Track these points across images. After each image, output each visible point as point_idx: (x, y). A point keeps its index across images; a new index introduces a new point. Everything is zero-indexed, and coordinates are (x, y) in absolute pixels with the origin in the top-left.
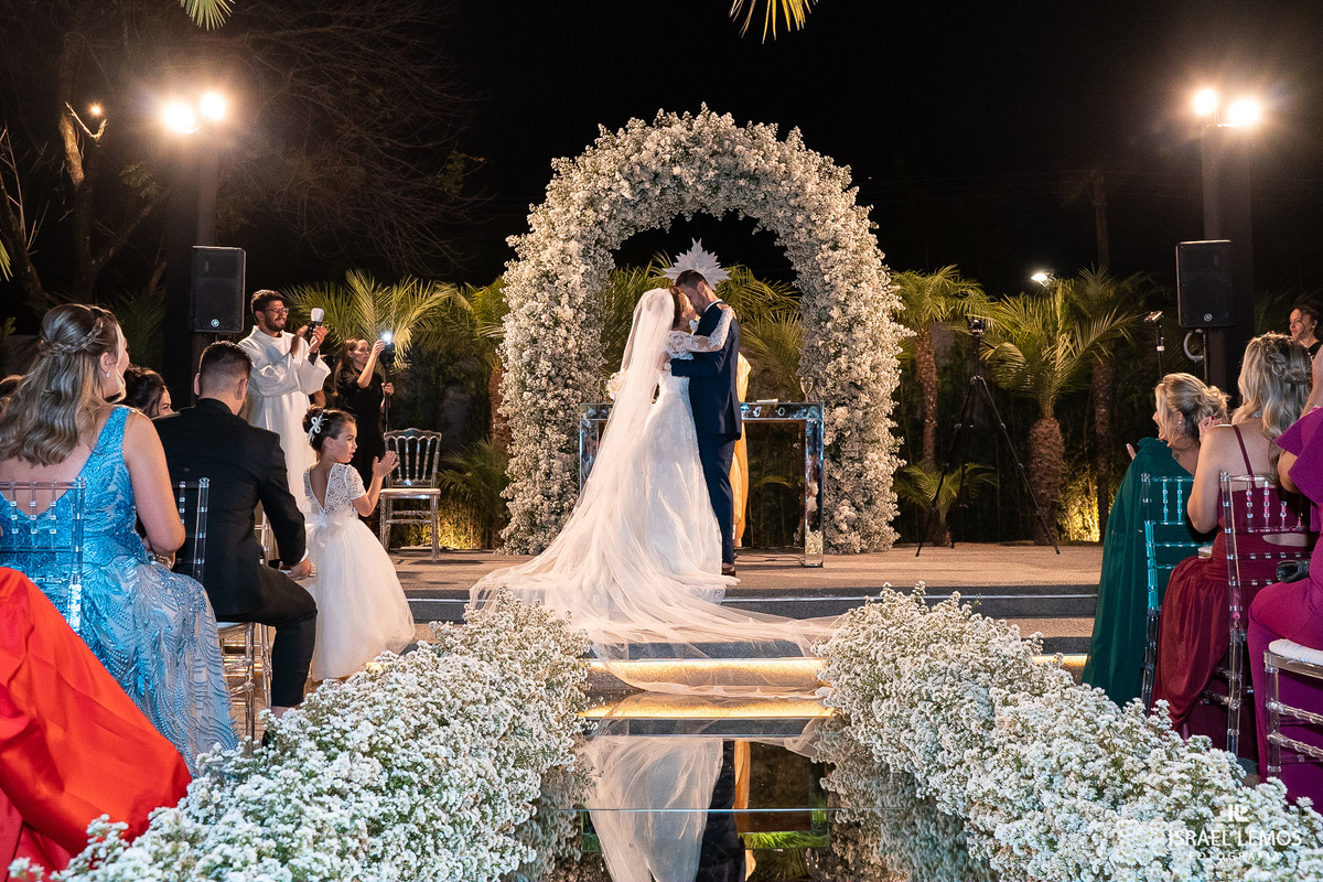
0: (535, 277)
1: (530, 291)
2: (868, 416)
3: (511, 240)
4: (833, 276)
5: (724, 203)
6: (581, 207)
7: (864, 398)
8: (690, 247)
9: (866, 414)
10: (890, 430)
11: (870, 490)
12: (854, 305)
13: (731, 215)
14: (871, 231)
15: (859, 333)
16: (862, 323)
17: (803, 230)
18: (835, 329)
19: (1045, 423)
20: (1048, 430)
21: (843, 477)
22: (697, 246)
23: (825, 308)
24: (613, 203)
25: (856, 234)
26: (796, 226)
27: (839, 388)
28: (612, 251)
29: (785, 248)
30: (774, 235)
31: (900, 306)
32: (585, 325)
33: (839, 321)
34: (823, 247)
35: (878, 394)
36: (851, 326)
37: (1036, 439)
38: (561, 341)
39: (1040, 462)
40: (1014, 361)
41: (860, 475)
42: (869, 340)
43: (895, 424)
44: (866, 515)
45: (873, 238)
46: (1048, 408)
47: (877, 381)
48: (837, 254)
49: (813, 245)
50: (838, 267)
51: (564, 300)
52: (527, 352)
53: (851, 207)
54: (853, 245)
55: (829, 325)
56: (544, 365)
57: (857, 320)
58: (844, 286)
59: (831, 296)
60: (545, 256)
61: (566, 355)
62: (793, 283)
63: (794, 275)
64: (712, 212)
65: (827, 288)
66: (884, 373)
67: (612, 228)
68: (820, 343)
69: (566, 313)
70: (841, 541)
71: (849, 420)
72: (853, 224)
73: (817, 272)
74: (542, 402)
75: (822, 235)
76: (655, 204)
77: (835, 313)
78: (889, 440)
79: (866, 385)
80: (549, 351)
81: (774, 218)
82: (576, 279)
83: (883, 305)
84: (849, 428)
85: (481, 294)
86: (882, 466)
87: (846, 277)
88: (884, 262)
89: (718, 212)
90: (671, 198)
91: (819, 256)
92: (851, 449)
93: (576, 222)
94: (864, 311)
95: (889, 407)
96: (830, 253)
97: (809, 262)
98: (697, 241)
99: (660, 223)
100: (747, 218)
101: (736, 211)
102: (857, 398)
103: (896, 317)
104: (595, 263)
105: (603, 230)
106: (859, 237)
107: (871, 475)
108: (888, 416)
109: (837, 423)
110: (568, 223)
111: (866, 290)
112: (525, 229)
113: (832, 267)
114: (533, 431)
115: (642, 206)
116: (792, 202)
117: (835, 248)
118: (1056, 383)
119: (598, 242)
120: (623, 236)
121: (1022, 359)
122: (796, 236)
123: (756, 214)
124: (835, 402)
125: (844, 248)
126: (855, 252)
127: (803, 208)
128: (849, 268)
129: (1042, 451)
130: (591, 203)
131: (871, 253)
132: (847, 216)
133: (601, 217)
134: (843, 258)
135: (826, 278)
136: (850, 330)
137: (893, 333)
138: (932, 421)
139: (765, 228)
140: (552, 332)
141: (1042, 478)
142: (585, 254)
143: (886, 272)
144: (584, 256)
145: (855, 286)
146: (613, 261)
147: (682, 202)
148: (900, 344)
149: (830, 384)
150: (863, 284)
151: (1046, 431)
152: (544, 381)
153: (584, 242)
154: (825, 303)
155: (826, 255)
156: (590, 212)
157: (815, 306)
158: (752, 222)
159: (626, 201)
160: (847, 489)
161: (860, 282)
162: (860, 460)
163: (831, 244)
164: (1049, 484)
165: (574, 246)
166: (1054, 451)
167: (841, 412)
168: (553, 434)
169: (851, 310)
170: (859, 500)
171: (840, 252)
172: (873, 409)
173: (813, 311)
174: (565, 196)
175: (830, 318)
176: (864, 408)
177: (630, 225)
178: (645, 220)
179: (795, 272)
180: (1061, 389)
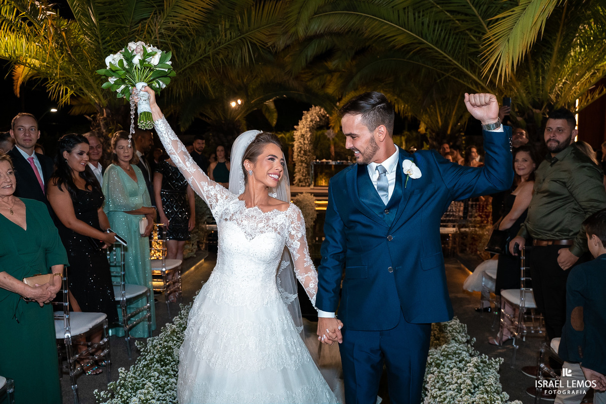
0: (300, 135)
1: (300, 138)
6: (309, 122)
24: (315, 121)
28: (315, 129)
32: (310, 144)
38: (305, 148)
51: (306, 139)
52: (299, 149)
56: (302, 152)
60: (303, 131)
67: (315, 126)
69: (306, 142)
80: (303, 149)
82: (308, 136)
85: (288, 135)
104: (312, 132)
105: (313, 126)
110: (307, 125)
112: (298, 125)
114: (300, 164)
119: (312, 128)
130: (311, 121)
133: (313, 124)
140: (304, 146)
144: (310, 131)
152: (302, 155)
156: (311, 123)
159: (318, 121)
165: (308, 129)
168: (304, 165)
174: (306, 118)
177: (319, 125)
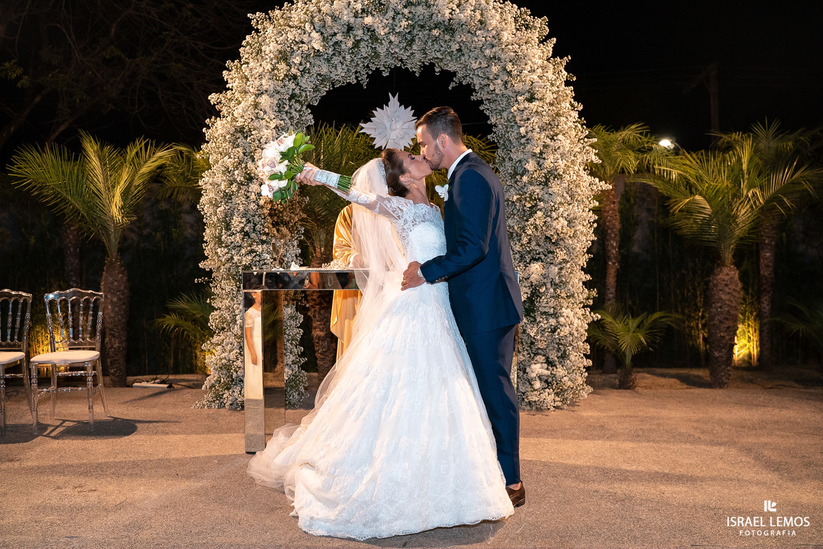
0: (228, 133)
2: (564, 272)
3: (213, 98)
4: (530, 128)
5: (418, 56)
6: (274, 61)
7: (561, 255)
8: (387, 102)
9: (561, 269)
10: (584, 283)
11: (564, 345)
12: (551, 158)
13: (428, 69)
14: (567, 83)
15: (555, 187)
16: (559, 177)
17: (499, 81)
18: (531, 183)
19: (726, 270)
20: (728, 275)
21: (537, 333)
22: (394, 101)
23: (520, 161)
24: (306, 57)
25: (552, 85)
26: (491, 77)
27: (534, 243)
28: (309, 106)
29: (481, 102)
30: (469, 89)
31: (596, 160)
33: (535, 175)
34: (519, 98)
35: (574, 249)
36: (547, 180)
37: (716, 285)
38: (253, 197)
39: (721, 307)
40: (701, 213)
41: (554, 331)
42: (565, 195)
43: (589, 277)
44: (560, 371)
45: (569, 91)
46: (728, 256)
47: (575, 236)
48: (534, 106)
49: (508, 98)
50: (535, 119)
52: (222, 208)
53: (548, 60)
54: (550, 97)
55: (525, 179)
56: (237, 222)
57: (553, 175)
58: (541, 138)
59: (526, 150)
61: (260, 211)
62: (489, 137)
63: (489, 129)
64: (409, 66)
65: (523, 140)
66: (580, 227)
67: (307, 83)
68: (515, 198)
70: (535, 399)
71: (544, 276)
72: (550, 75)
73: (512, 122)
74: (236, 258)
75: (518, 86)
76: (348, 57)
77: (531, 166)
78: (582, 294)
79: (562, 239)
80: (241, 208)
81: (469, 69)
83: (579, 159)
84: (545, 284)
86: (576, 322)
87: (542, 129)
88: (581, 114)
89: (414, 65)
90: (364, 50)
91: (515, 108)
92: (545, 303)
93: (268, 76)
94: (561, 164)
95: (583, 260)
96: (527, 104)
97: (505, 114)
98: (394, 97)
99: (357, 78)
100: (443, 72)
101: (432, 65)
102: (552, 252)
103: (593, 170)
104: (291, 118)
105: (297, 84)
106: (555, 89)
107: (565, 331)
108: (583, 269)
109: (532, 279)
110: (261, 77)
111: (564, 142)
112: (222, 86)
113: (528, 119)
115: (336, 60)
116: (487, 52)
117: (531, 99)
118: (737, 232)
119: (292, 97)
120: (319, 90)
121: (708, 209)
122: (492, 88)
123: (452, 67)
124: (531, 257)
125: (541, 99)
126: (551, 105)
127: (499, 59)
128: (546, 119)
129: (723, 296)
130: (284, 56)
131: (568, 105)
132: (544, 68)
133: (294, 71)
134: (540, 109)
135: (522, 130)
136: (546, 184)
137: (589, 186)
138: (614, 264)
139: (461, 83)
140: (244, 188)
141: (721, 322)
142: (280, 108)
143: (582, 125)
144: (280, 111)
145: (552, 139)
146: (311, 116)
147: (377, 55)
148: (596, 198)
149: (525, 240)
150: (560, 137)
151: (727, 278)
152: (238, 237)
153: (278, 96)
154: (521, 156)
155: (522, 107)
156: (282, 66)
157: (511, 159)
158: (449, 75)
159: (318, 54)
160: (542, 345)
161: (557, 135)
162: (555, 315)
163: (527, 95)
164: (728, 327)
165: (266, 101)
166: (735, 297)
167: (536, 267)
169: (548, 164)
170: (553, 356)
171: (536, 103)
172: (568, 265)
173: (508, 164)
175: (525, 171)
176: (560, 263)
177: (323, 79)
178: (341, 74)
179: (492, 126)
180: (741, 239)
